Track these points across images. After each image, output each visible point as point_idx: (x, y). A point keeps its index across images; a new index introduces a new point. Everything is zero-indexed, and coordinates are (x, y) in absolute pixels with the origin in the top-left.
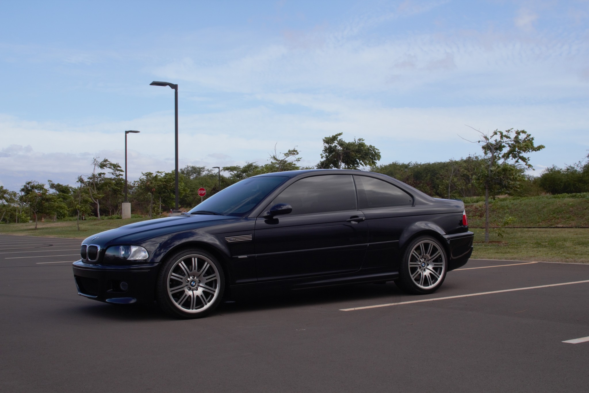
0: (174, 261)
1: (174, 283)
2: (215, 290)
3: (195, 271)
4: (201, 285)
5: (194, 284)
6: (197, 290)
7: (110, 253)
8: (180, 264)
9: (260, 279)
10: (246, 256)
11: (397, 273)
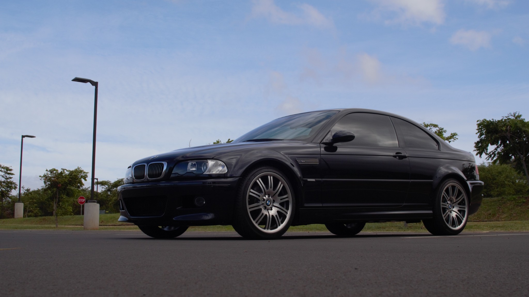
0: (253, 177)
1: (253, 200)
2: (288, 212)
3: (270, 189)
4: (274, 205)
5: (269, 203)
6: (271, 210)
7: (177, 171)
8: (258, 181)
9: (324, 205)
10: (314, 180)
11: (431, 212)
